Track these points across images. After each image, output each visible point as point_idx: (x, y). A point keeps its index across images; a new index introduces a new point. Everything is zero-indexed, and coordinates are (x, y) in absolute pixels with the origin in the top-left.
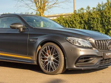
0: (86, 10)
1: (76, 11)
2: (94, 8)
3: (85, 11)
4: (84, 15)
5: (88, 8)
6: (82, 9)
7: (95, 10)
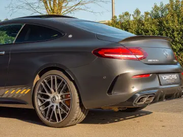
0: (133, 15)
1: (115, 17)
2: (147, 14)
3: (132, 18)
4: (129, 25)
5: (138, 12)
6: (127, 14)
7: (149, 16)
